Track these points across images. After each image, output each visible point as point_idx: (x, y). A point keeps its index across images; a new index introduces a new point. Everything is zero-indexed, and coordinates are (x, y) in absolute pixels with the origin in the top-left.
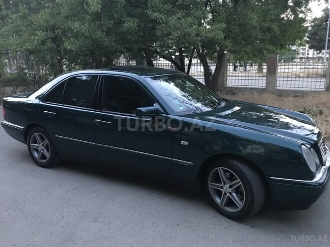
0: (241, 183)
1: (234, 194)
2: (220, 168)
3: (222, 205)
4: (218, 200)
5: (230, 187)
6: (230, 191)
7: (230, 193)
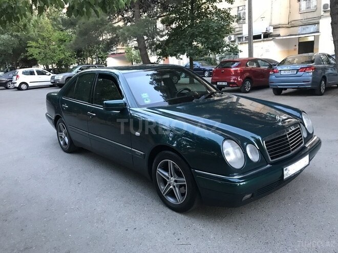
0: (186, 183)
1: (177, 189)
2: (171, 161)
3: (164, 193)
4: (162, 187)
5: (176, 181)
6: (175, 185)
7: (174, 186)
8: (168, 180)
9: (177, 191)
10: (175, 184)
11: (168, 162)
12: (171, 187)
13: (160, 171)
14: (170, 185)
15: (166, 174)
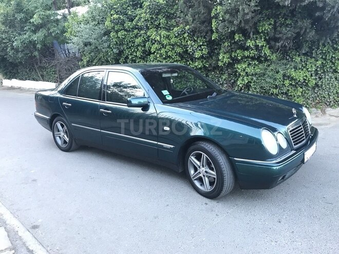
8: (198, 169)
9: (206, 180)
10: (205, 174)
11: (202, 154)
12: (201, 175)
13: (193, 159)
14: (200, 173)
15: (198, 163)
